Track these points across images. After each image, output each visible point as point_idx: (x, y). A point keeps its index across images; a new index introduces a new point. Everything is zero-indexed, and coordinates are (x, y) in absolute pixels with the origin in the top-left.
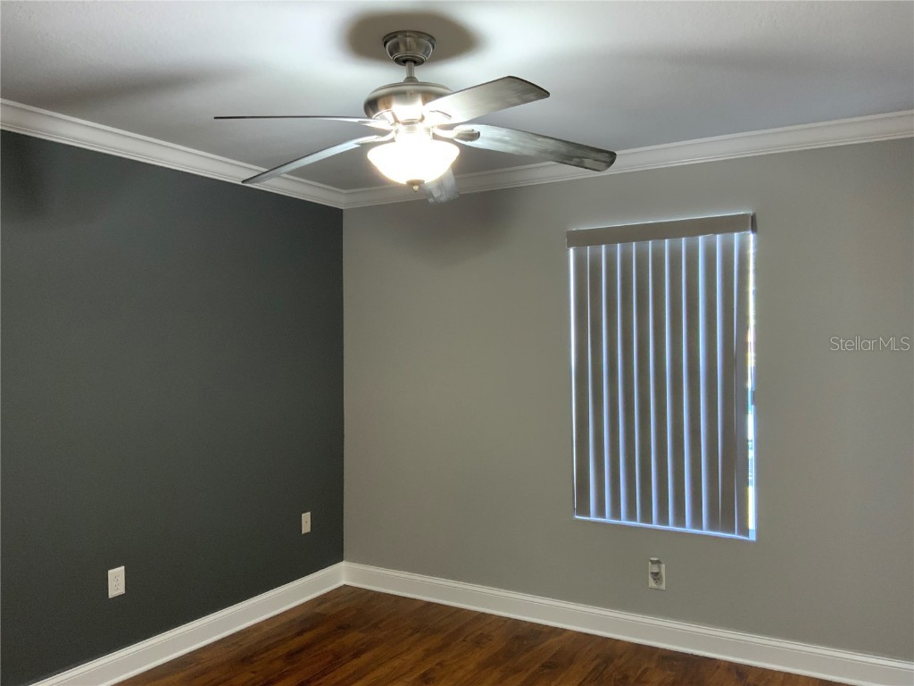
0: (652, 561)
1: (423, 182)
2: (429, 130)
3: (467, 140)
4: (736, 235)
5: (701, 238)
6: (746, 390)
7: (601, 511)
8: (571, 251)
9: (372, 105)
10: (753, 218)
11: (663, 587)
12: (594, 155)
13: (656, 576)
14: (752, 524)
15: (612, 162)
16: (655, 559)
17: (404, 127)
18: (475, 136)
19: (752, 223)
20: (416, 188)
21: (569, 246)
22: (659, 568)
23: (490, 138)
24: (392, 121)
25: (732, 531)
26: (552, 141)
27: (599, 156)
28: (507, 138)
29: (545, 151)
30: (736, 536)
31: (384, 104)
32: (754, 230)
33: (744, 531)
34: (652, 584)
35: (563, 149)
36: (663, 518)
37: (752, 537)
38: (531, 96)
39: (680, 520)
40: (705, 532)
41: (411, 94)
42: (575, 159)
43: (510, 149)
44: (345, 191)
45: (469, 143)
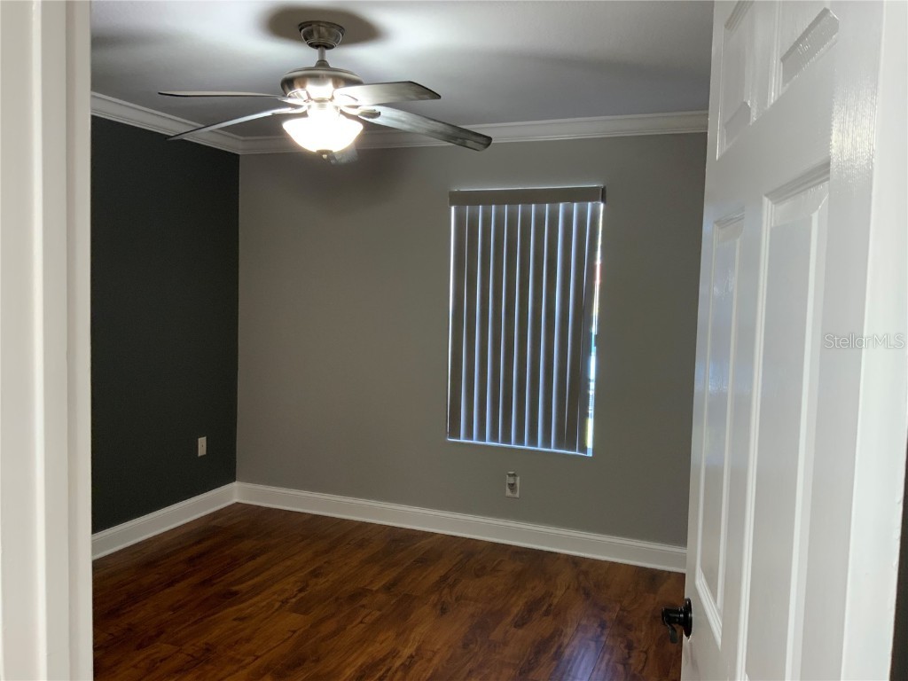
0: (510, 475)
1: (331, 152)
2: (337, 108)
3: (368, 117)
4: (589, 204)
5: (561, 205)
6: (590, 334)
7: (469, 435)
8: (453, 208)
9: (289, 83)
10: (604, 190)
11: (517, 495)
12: (474, 138)
13: (512, 486)
14: (590, 444)
15: (489, 144)
16: (512, 473)
17: (317, 104)
18: (377, 115)
19: (601, 194)
20: (325, 156)
21: (451, 205)
22: (515, 480)
23: (388, 117)
24: (306, 98)
25: (574, 449)
26: (441, 125)
27: (479, 139)
28: (403, 119)
29: (434, 132)
30: (577, 453)
31: (300, 83)
32: (604, 200)
33: (583, 449)
34: (508, 493)
35: (450, 131)
36: (520, 440)
37: (590, 454)
38: (426, 96)
39: (533, 441)
40: (553, 450)
41: (323, 77)
42: (459, 140)
43: (405, 127)
44: (242, 138)
45: (370, 120)
